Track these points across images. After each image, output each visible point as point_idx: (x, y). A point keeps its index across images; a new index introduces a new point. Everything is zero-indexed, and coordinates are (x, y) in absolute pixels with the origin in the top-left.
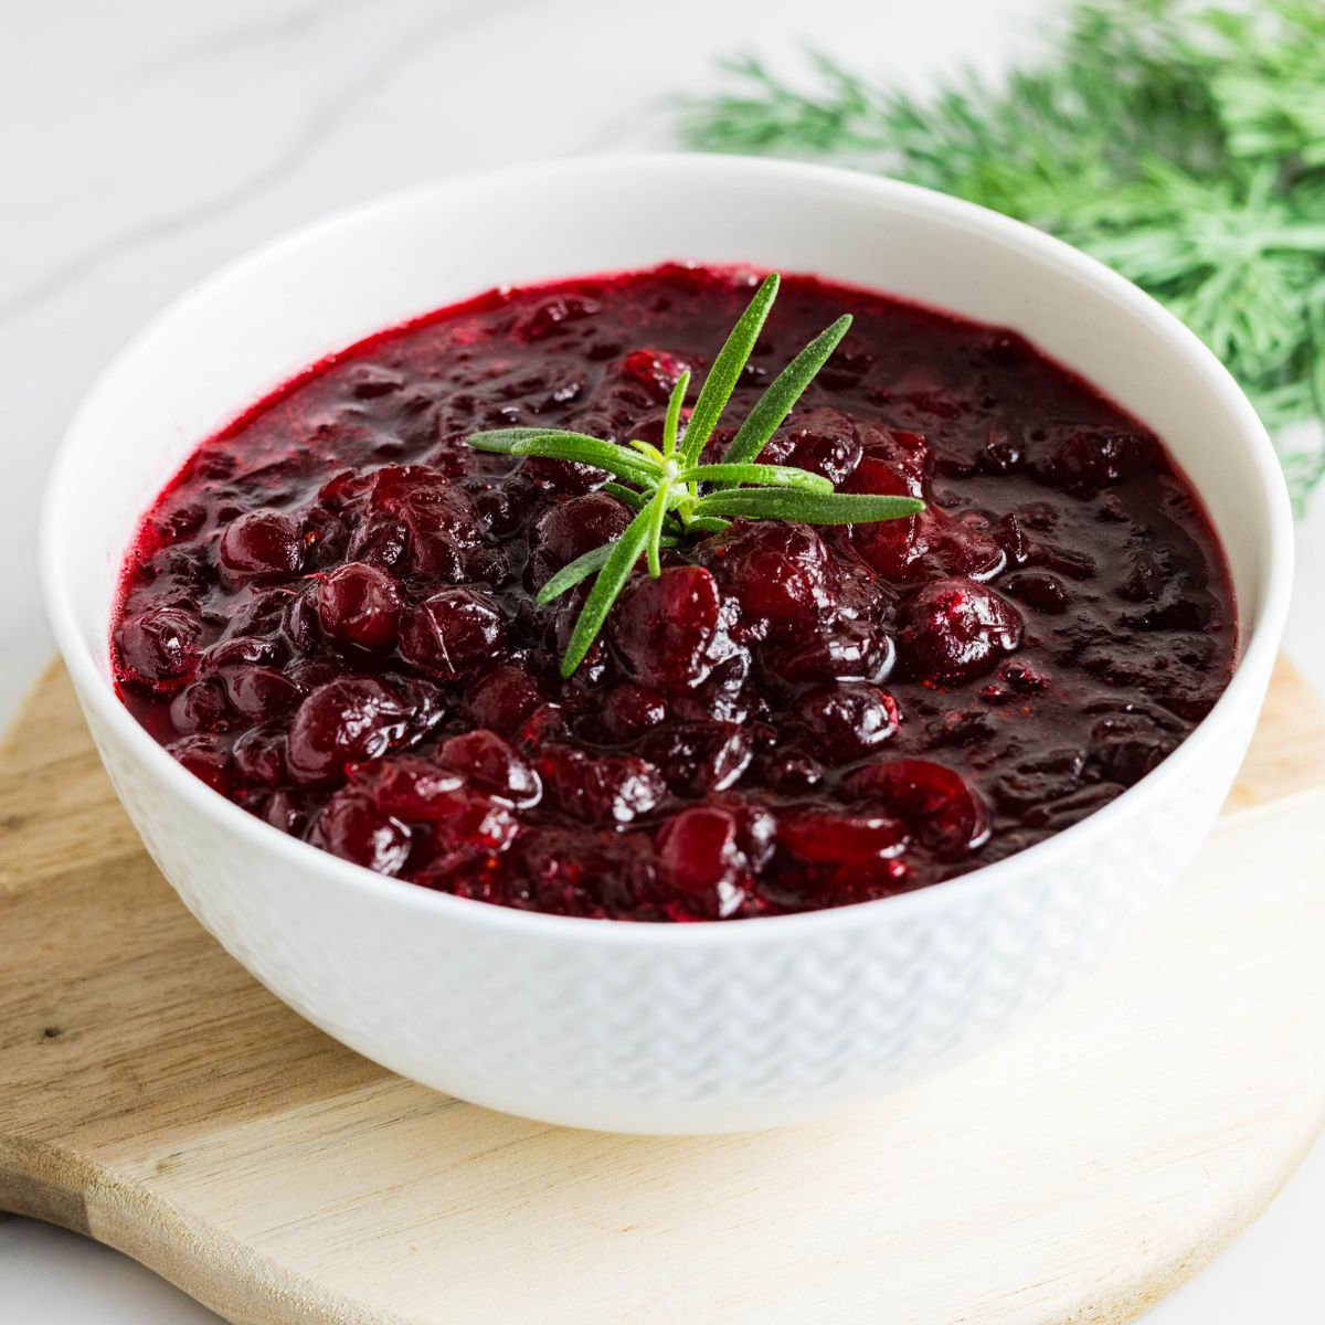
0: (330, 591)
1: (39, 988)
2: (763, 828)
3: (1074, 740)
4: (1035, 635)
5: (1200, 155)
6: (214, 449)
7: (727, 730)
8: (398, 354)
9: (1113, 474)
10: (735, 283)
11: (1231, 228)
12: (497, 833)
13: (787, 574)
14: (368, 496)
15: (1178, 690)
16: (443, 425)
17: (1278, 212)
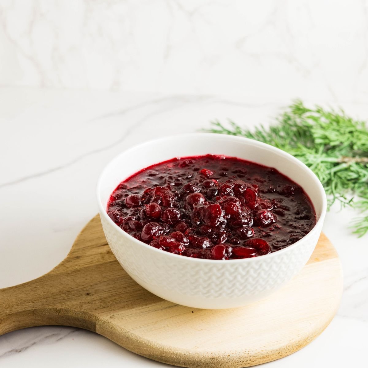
0: (148, 208)
1: (85, 286)
2: (230, 250)
3: (287, 237)
4: (279, 220)
5: (309, 145)
6: (123, 184)
7: (223, 233)
8: (157, 168)
9: (293, 193)
10: (221, 158)
11: (315, 157)
12: (181, 249)
13: (234, 206)
14: (154, 192)
15: (306, 230)
16: (167, 181)
17: (324, 155)
